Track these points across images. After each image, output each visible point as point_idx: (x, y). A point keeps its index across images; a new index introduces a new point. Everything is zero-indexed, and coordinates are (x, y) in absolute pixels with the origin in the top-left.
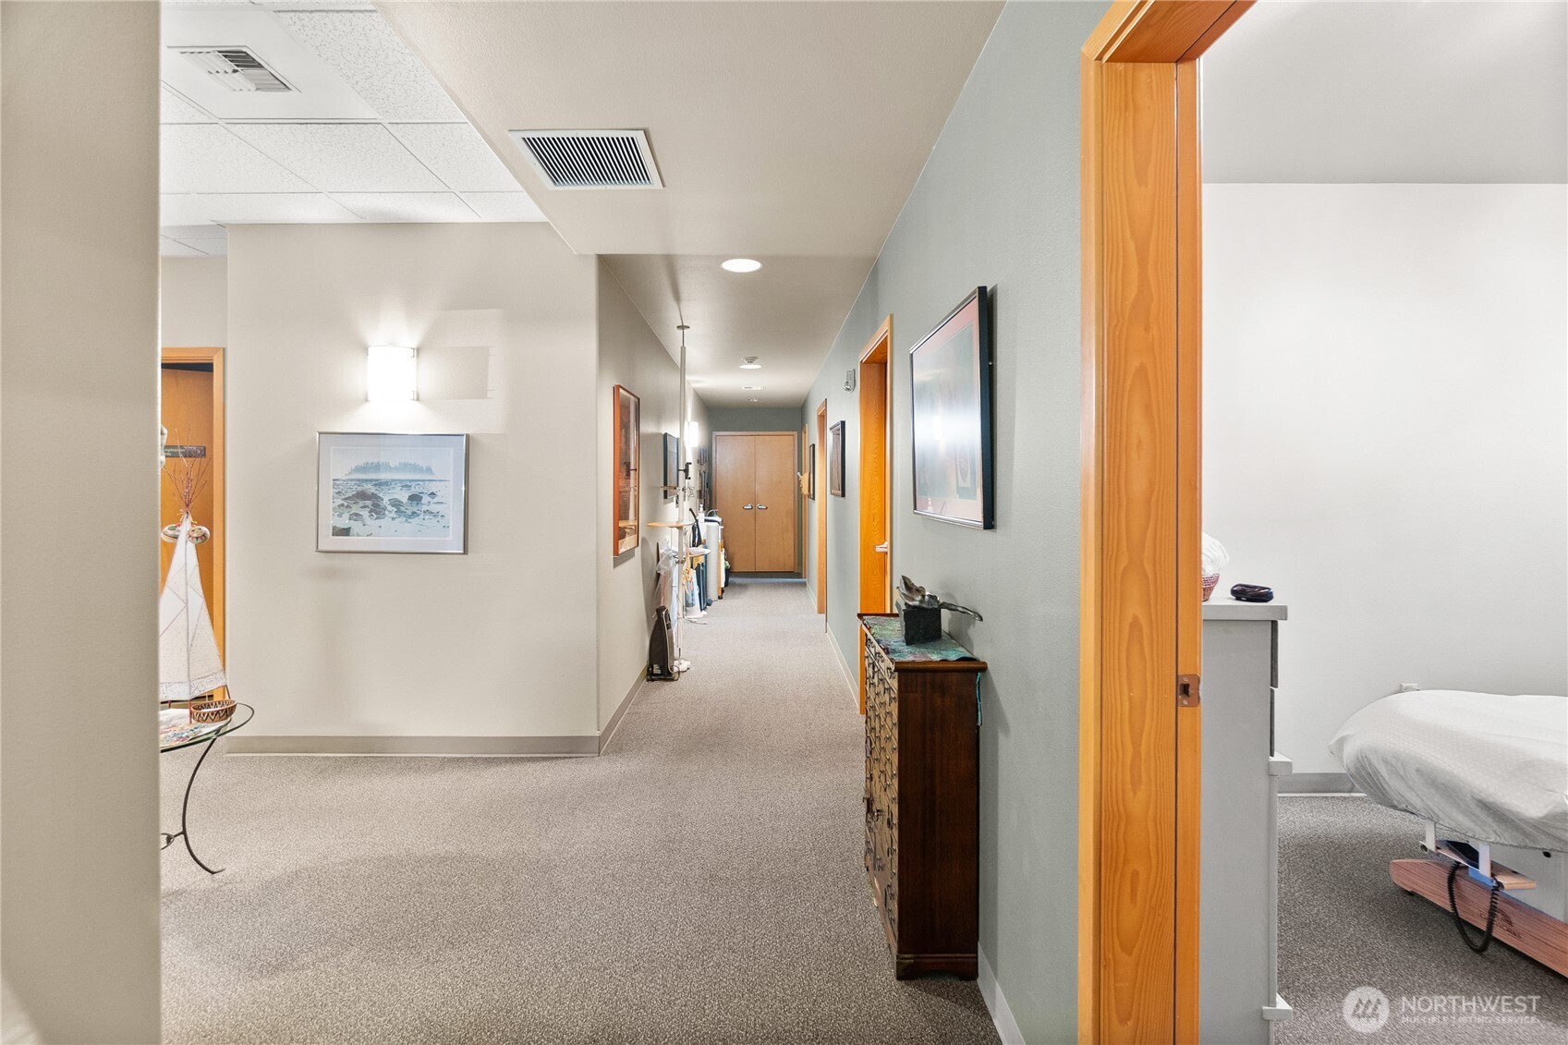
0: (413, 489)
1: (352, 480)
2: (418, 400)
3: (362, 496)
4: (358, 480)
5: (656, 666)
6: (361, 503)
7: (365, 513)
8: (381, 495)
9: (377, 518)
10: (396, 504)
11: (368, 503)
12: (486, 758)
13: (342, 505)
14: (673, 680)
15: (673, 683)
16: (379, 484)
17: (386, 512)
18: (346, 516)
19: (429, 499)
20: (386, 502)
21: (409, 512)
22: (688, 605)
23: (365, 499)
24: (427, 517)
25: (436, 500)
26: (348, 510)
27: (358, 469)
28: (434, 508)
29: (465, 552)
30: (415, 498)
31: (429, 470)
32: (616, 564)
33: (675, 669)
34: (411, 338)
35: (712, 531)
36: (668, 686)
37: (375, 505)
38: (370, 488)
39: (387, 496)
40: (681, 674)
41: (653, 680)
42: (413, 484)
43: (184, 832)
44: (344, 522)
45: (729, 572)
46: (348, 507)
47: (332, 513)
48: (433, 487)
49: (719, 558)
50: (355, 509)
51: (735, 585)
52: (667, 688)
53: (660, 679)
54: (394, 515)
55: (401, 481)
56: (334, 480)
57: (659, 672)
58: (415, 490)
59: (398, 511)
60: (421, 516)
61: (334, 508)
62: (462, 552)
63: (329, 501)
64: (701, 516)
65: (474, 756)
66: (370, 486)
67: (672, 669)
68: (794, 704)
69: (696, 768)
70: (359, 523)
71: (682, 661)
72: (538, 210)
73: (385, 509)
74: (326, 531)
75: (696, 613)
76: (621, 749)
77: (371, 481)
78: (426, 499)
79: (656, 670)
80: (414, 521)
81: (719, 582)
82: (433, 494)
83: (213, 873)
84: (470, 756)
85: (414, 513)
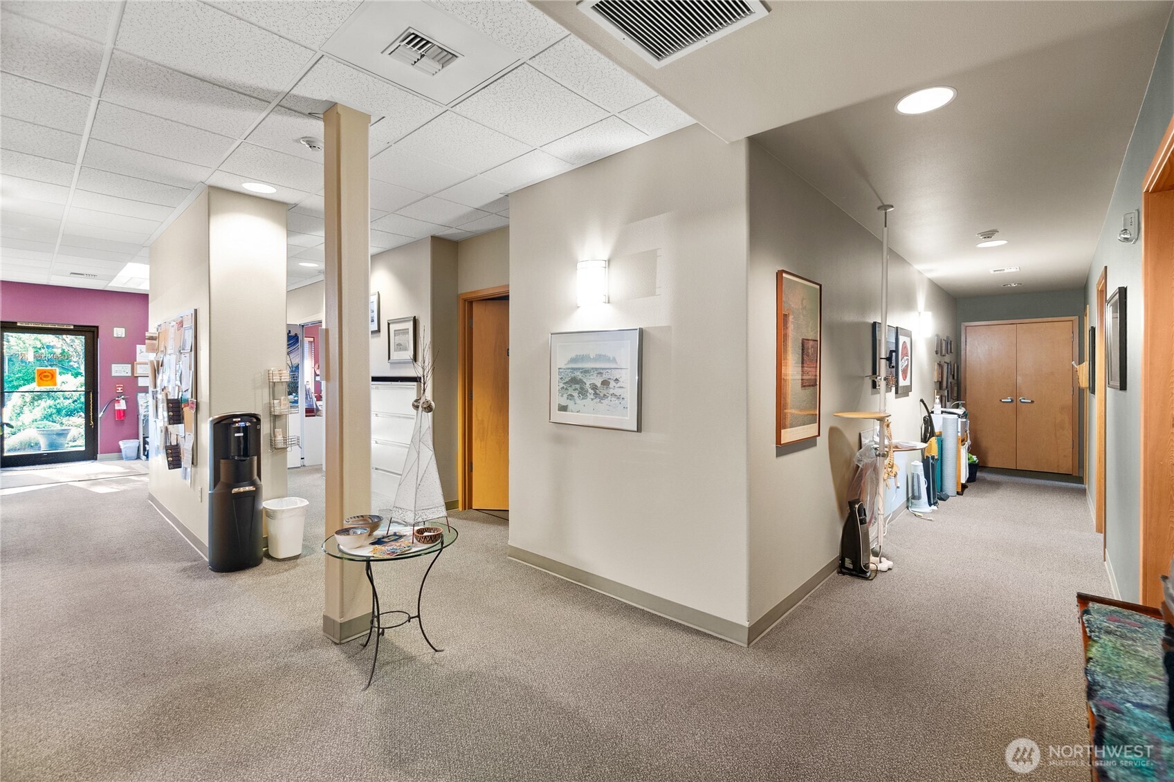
0: (604, 376)
1: (568, 369)
2: (609, 302)
3: (574, 381)
4: (572, 369)
5: (847, 560)
6: (574, 387)
7: (576, 394)
8: (585, 381)
9: (583, 399)
10: (594, 387)
11: (578, 386)
12: (653, 614)
13: (563, 388)
14: (867, 579)
15: (866, 583)
16: (586, 371)
17: (588, 394)
18: (565, 396)
19: (615, 384)
20: (588, 386)
21: (602, 395)
22: (912, 498)
23: (575, 383)
24: (613, 399)
25: (619, 385)
26: (567, 391)
27: (573, 360)
28: (617, 392)
29: (639, 429)
30: (605, 383)
31: (614, 360)
32: (779, 454)
33: (872, 566)
34: (605, 253)
35: (949, 423)
36: (858, 585)
37: (582, 388)
38: (578, 375)
39: (589, 380)
40: (879, 575)
41: (844, 574)
42: (604, 371)
43: (418, 616)
44: (564, 402)
45: (973, 468)
46: (566, 389)
47: (558, 394)
48: (616, 374)
49: (958, 452)
50: (570, 391)
51: (984, 481)
52: (856, 587)
53: (851, 575)
54: (592, 397)
55: (596, 369)
56: (559, 369)
57: (851, 566)
58: (605, 377)
59: (596, 394)
60: (609, 398)
61: (559, 390)
62: (636, 429)
63: (556, 385)
64: (938, 408)
65: (646, 609)
66: (578, 373)
67: (867, 566)
68: (1022, 655)
69: (846, 704)
70: (572, 402)
71: (883, 559)
72: (683, 114)
73: (587, 391)
74: (555, 407)
75: (923, 506)
76: (774, 647)
77: (579, 369)
78: (612, 384)
79: (848, 563)
80: (605, 402)
81: (958, 477)
82: (617, 380)
83: (436, 651)
84: (642, 608)
85: (605, 395)
